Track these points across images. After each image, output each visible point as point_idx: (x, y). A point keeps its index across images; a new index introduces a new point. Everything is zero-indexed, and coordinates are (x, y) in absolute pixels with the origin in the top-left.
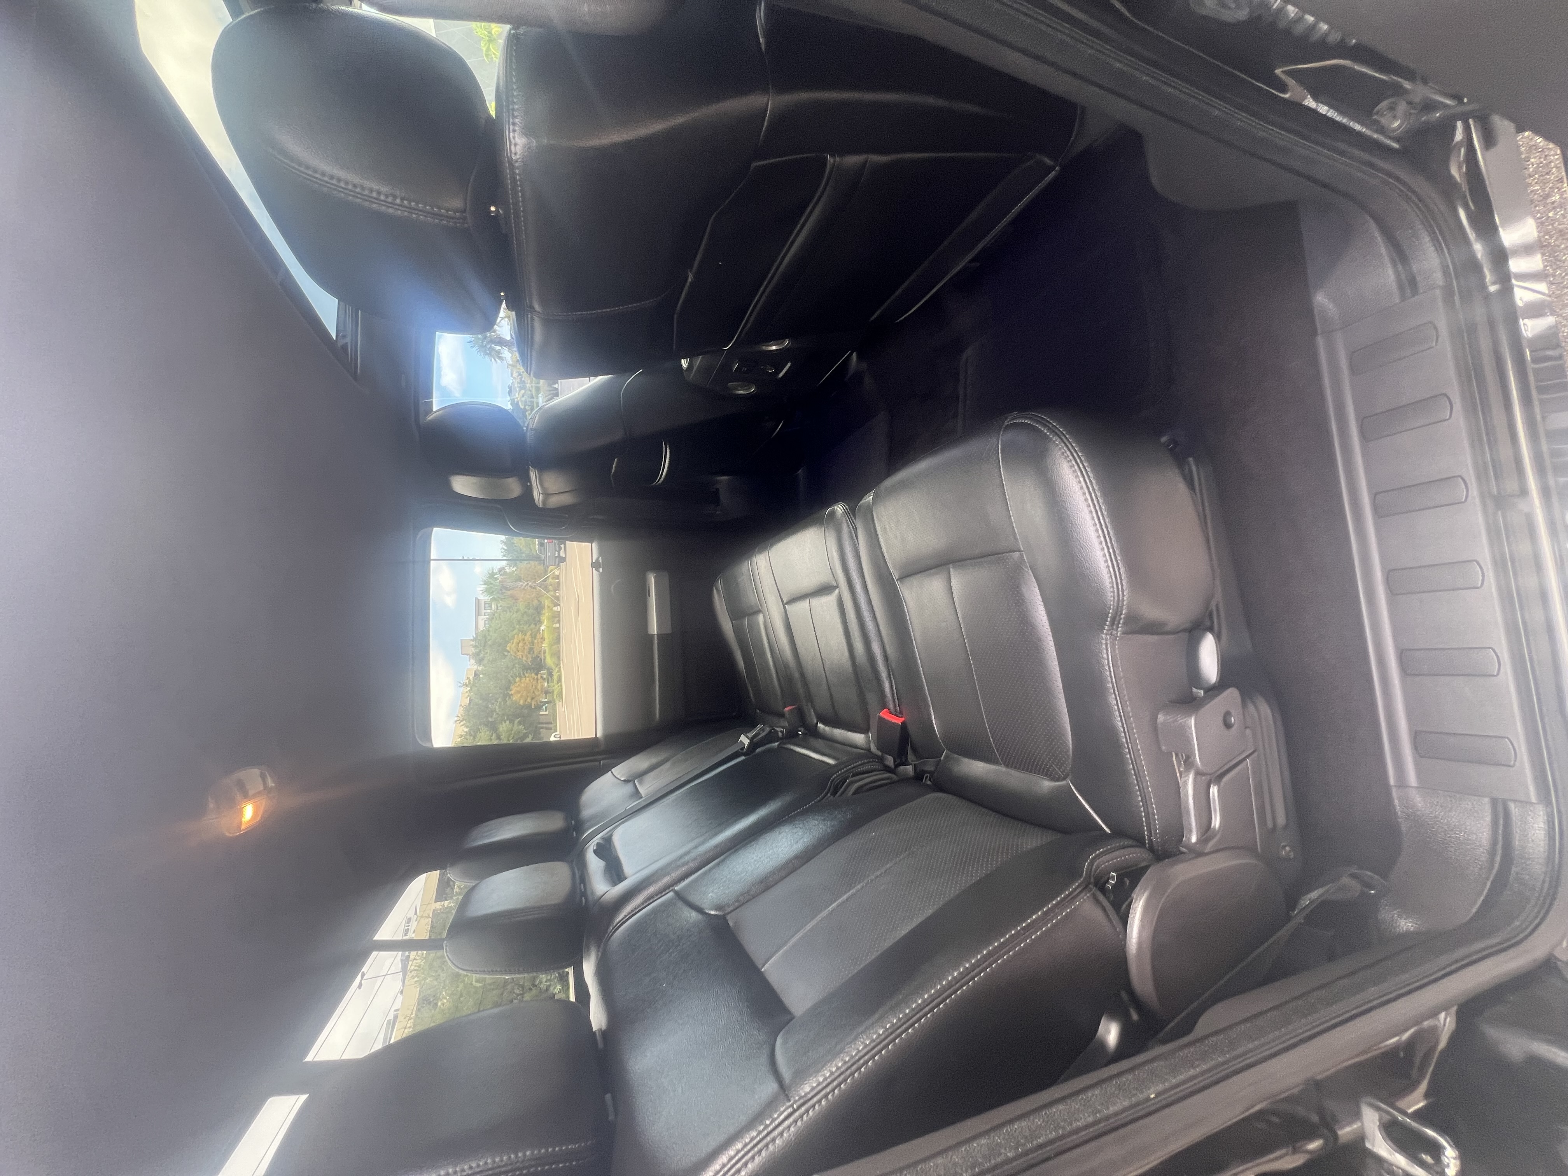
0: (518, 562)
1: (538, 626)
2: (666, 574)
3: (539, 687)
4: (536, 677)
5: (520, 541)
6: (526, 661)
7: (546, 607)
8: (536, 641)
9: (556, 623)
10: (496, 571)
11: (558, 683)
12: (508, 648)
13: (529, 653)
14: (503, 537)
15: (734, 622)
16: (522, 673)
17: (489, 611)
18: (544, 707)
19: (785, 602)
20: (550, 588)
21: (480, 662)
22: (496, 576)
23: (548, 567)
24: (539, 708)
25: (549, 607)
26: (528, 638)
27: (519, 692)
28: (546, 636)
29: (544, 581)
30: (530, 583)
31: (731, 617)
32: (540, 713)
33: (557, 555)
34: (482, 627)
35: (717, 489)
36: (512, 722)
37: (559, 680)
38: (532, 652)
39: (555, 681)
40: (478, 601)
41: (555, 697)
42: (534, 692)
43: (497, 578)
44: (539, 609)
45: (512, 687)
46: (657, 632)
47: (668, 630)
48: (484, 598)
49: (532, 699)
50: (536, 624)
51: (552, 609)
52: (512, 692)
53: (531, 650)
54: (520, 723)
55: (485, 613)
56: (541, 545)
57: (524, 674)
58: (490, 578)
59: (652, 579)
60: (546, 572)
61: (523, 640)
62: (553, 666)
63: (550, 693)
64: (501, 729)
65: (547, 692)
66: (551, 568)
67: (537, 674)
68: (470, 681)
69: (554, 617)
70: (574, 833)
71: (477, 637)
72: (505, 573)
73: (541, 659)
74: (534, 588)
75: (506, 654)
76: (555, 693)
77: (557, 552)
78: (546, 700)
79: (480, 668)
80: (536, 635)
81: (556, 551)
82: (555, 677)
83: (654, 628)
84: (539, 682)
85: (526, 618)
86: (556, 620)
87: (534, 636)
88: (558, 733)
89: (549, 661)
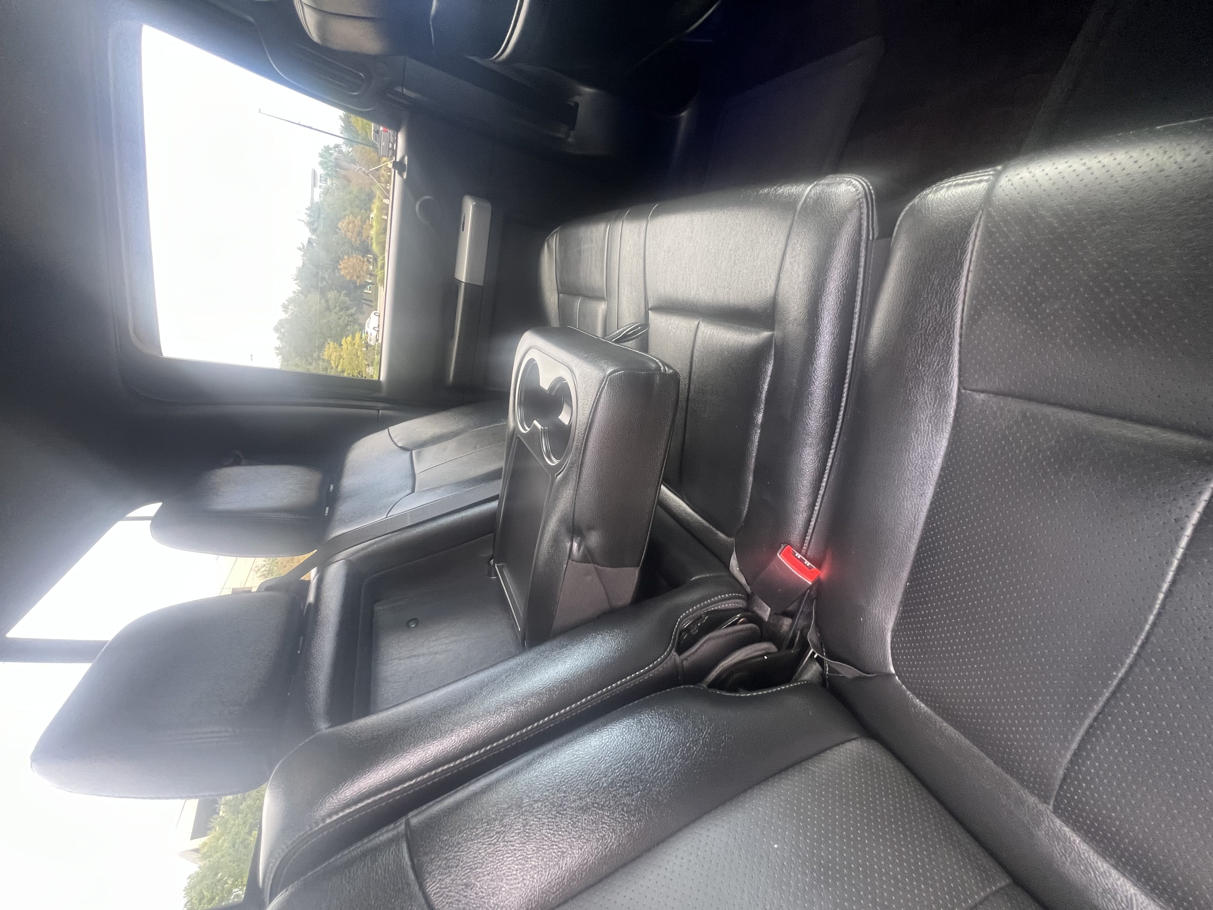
0: (354, 144)
1: (368, 212)
2: (488, 206)
3: (365, 268)
4: (362, 259)
5: (359, 122)
6: (355, 243)
7: (377, 197)
8: (365, 226)
9: (385, 215)
10: (332, 146)
11: (381, 270)
12: (339, 226)
13: (358, 235)
14: (341, 113)
15: (560, 295)
16: (350, 252)
17: (324, 185)
18: (368, 287)
19: (650, 306)
20: (382, 179)
21: (314, 231)
22: (330, 151)
23: (382, 158)
24: (364, 286)
25: (379, 198)
26: (358, 222)
27: (345, 268)
28: (374, 224)
29: (377, 170)
30: (363, 169)
31: (560, 288)
32: (365, 291)
33: (390, 147)
34: (317, 199)
35: (577, 105)
36: (339, 292)
37: (383, 267)
38: (360, 236)
39: (379, 267)
40: (314, 173)
41: (377, 282)
42: (359, 272)
43: (331, 154)
44: (371, 197)
45: (341, 262)
46: (466, 279)
47: (479, 281)
48: (320, 171)
49: (358, 277)
50: (366, 210)
51: (382, 200)
52: (340, 267)
53: (360, 233)
54: (346, 295)
55: (320, 186)
56: (377, 132)
57: (352, 253)
58: (325, 151)
59: (469, 206)
60: (379, 162)
61: (354, 222)
62: (378, 254)
63: (374, 276)
64: (329, 296)
65: (371, 275)
66: (384, 159)
67: (363, 256)
68: (304, 246)
69: (383, 209)
70: (327, 508)
71: (311, 207)
72: (340, 152)
73: (368, 243)
74: (367, 175)
75: (337, 230)
76: (378, 278)
77: (391, 144)
78: (370, 281)
79: (313, 237)
80: (365, 221)
81: (390, 142)
82: (380, 263)
83: (462, 274)
84: (365, 264)
85: (357, 203)
86: (385, 212)
87: (363, 222)
88: (378, 312)
89: (375, 248)
